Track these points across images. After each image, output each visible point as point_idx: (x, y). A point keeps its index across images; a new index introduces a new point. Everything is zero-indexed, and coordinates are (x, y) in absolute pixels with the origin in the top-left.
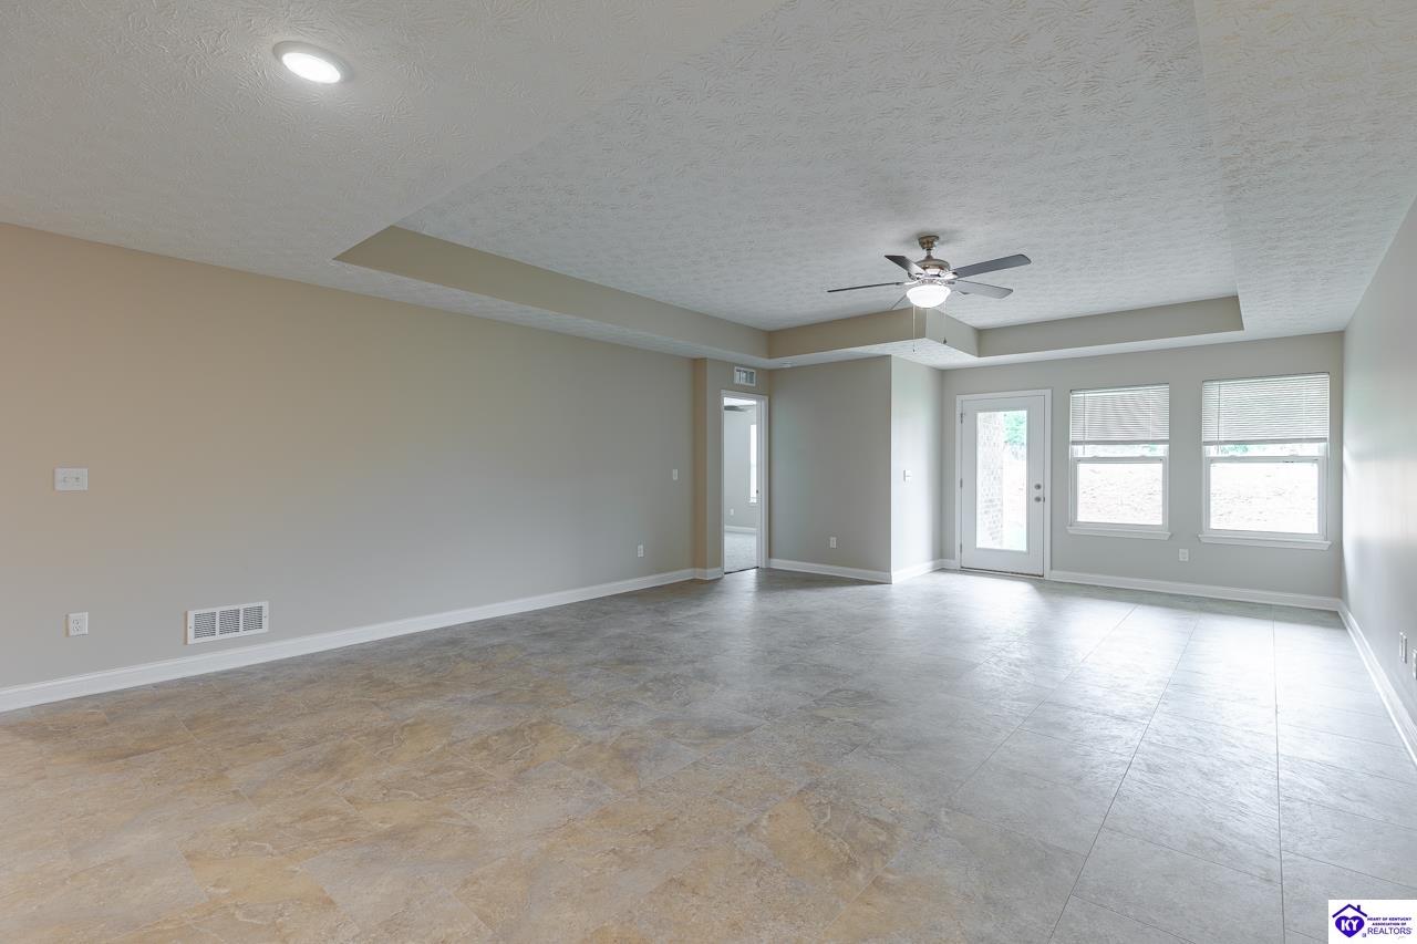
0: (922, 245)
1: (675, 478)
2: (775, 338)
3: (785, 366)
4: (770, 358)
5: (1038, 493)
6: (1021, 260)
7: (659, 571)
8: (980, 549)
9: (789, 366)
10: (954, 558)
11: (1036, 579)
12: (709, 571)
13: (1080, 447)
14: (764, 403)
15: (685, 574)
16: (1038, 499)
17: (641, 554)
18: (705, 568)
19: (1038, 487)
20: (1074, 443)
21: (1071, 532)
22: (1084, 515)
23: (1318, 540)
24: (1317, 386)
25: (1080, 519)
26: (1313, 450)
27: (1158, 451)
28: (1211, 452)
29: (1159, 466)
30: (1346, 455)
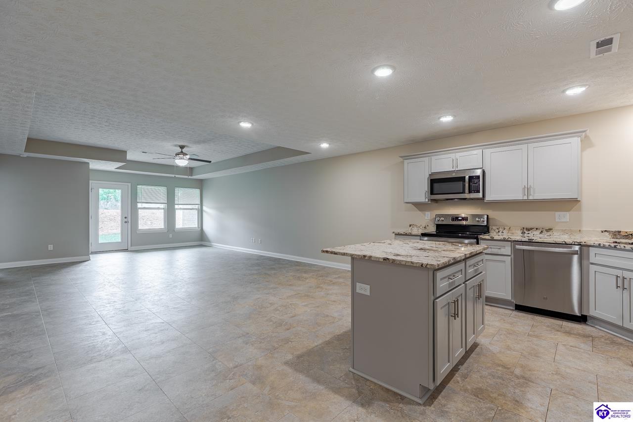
0: (180, 147)
5: (126, 220)
8: (100, 244)
11: (126, 250)
13: (140, 204)
16: (125, 222)
19: (126, 218)
20: (139, 202)
21: (137, 233)
22: (140, 227)
23: (197, 228)
24: (197, 191)
25: (139, 228)
26: (197, 207)
27: (162, 206)
28: (176, 207)
29: (163, 211)
30: (205, 208)
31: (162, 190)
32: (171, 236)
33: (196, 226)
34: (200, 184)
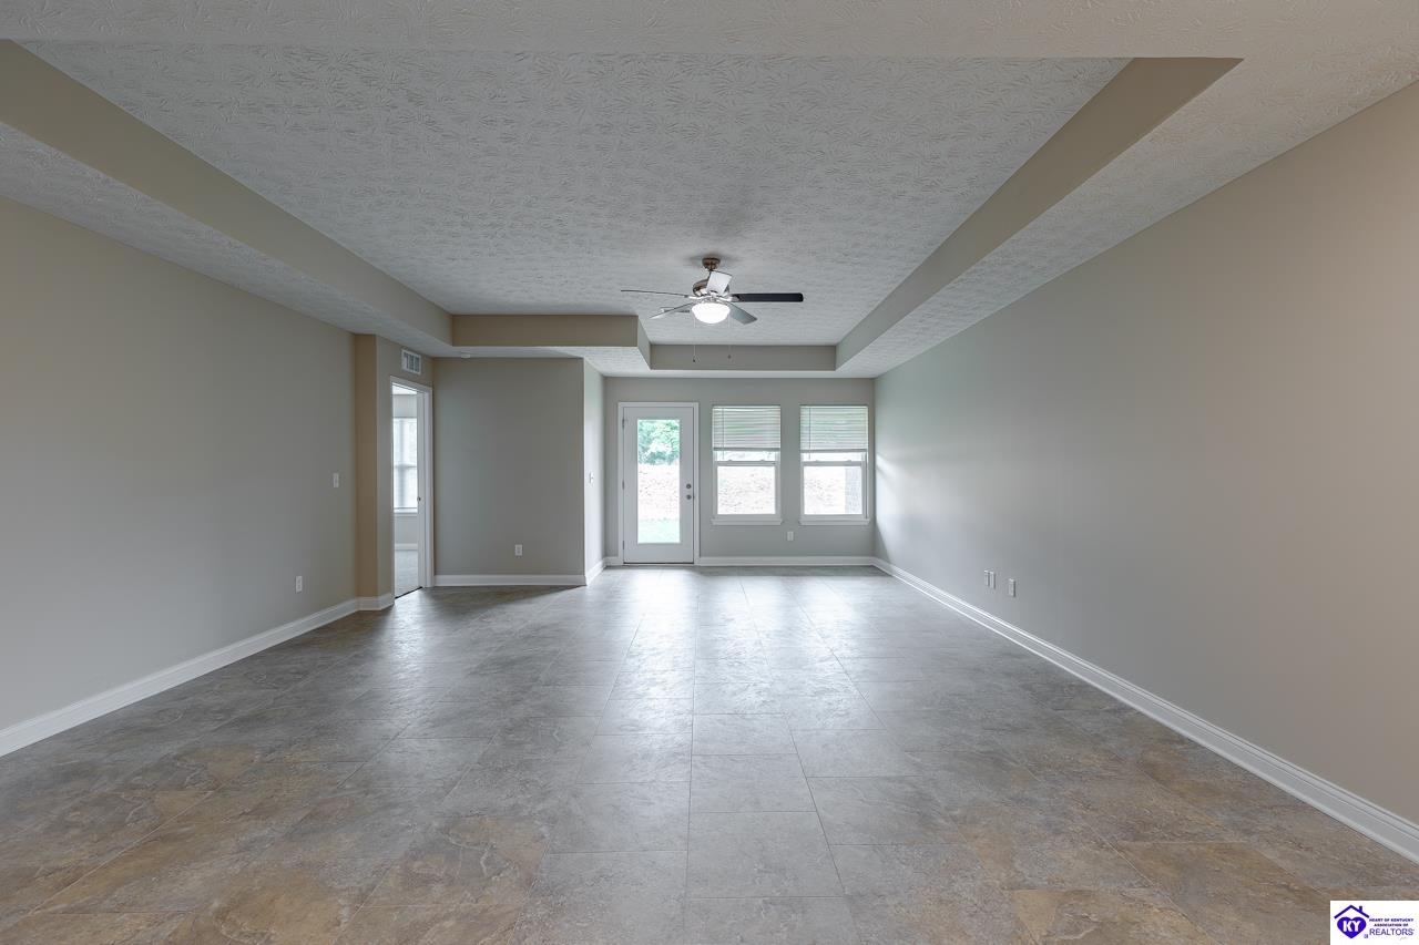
0: (706, 265)
1: (336, 485)
2: (462, 324)
3: (462, 356)
4: (453, 345)
5: (689, 492)
6: (798, 298)
7: (318, 609)
8: (641, 545)
9: (469, 356)
10: (617, 555)
11: (687, 565)
12: (380, 598)
13: (719, 453)
14: (427, 396)
15: (347, 608)
16: (689, 497)
17: (299, 587)
18: (375, 594)
19: (689, 486)
20: (716, 449)
21: (714, 524)
22: (721, 510)
23: (863, 519)
24: (861, 413)
25: (720, 512)
26: (857, 457)
27: (772, 456)
28: (805, 457)
29: (773, 469)
30: (880, 461)
31: (770, 415)
32: (790, 536)
33: (860, 512)
34: (867, 391)
